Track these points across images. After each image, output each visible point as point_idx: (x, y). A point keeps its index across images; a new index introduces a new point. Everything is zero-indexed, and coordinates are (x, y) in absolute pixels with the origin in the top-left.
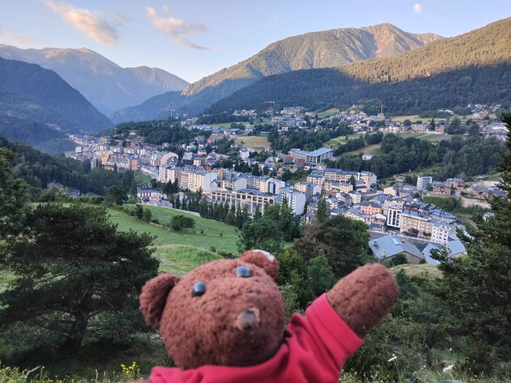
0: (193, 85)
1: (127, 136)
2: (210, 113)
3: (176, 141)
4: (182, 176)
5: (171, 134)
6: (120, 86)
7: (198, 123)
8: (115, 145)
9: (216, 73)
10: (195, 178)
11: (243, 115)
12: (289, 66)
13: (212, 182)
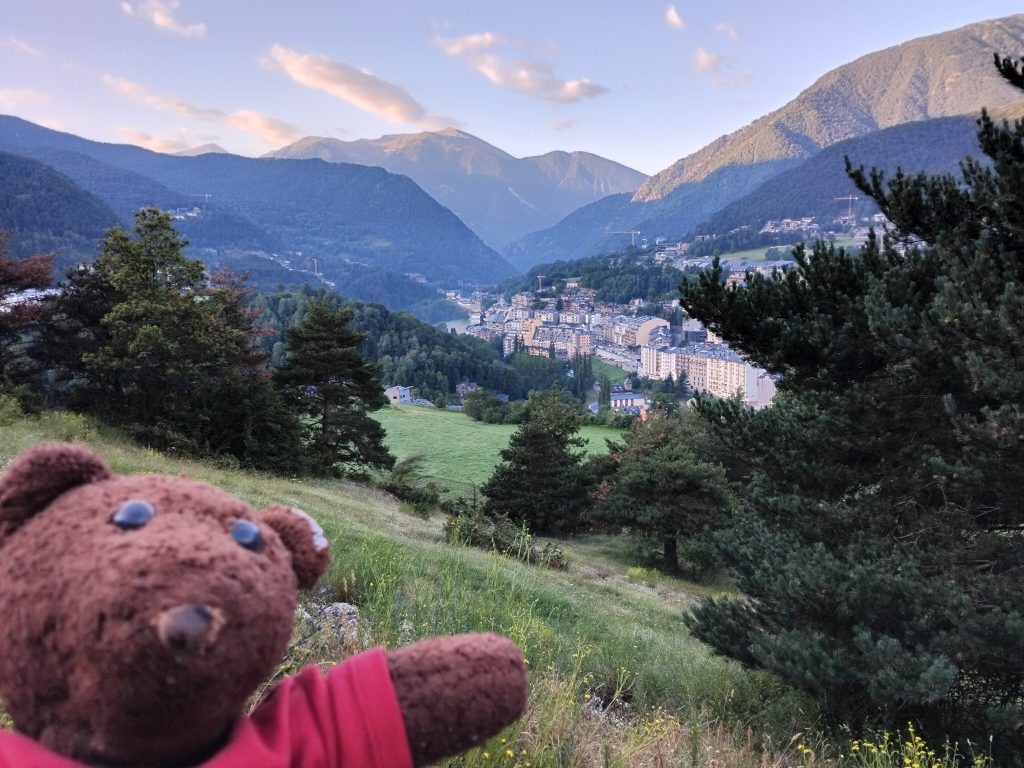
0: (658, 176)
1: (561, 290)
2: (710, 233)
3: (657, 294)
4: (693, 366)
5: (647, 281)
6: (515, 194)
7: (690, 254)
8: (542, 308)
9: (705, 149)
10: (722, 369)
11: (787, 229)
12: (871, 118)
13: (761, 377)
